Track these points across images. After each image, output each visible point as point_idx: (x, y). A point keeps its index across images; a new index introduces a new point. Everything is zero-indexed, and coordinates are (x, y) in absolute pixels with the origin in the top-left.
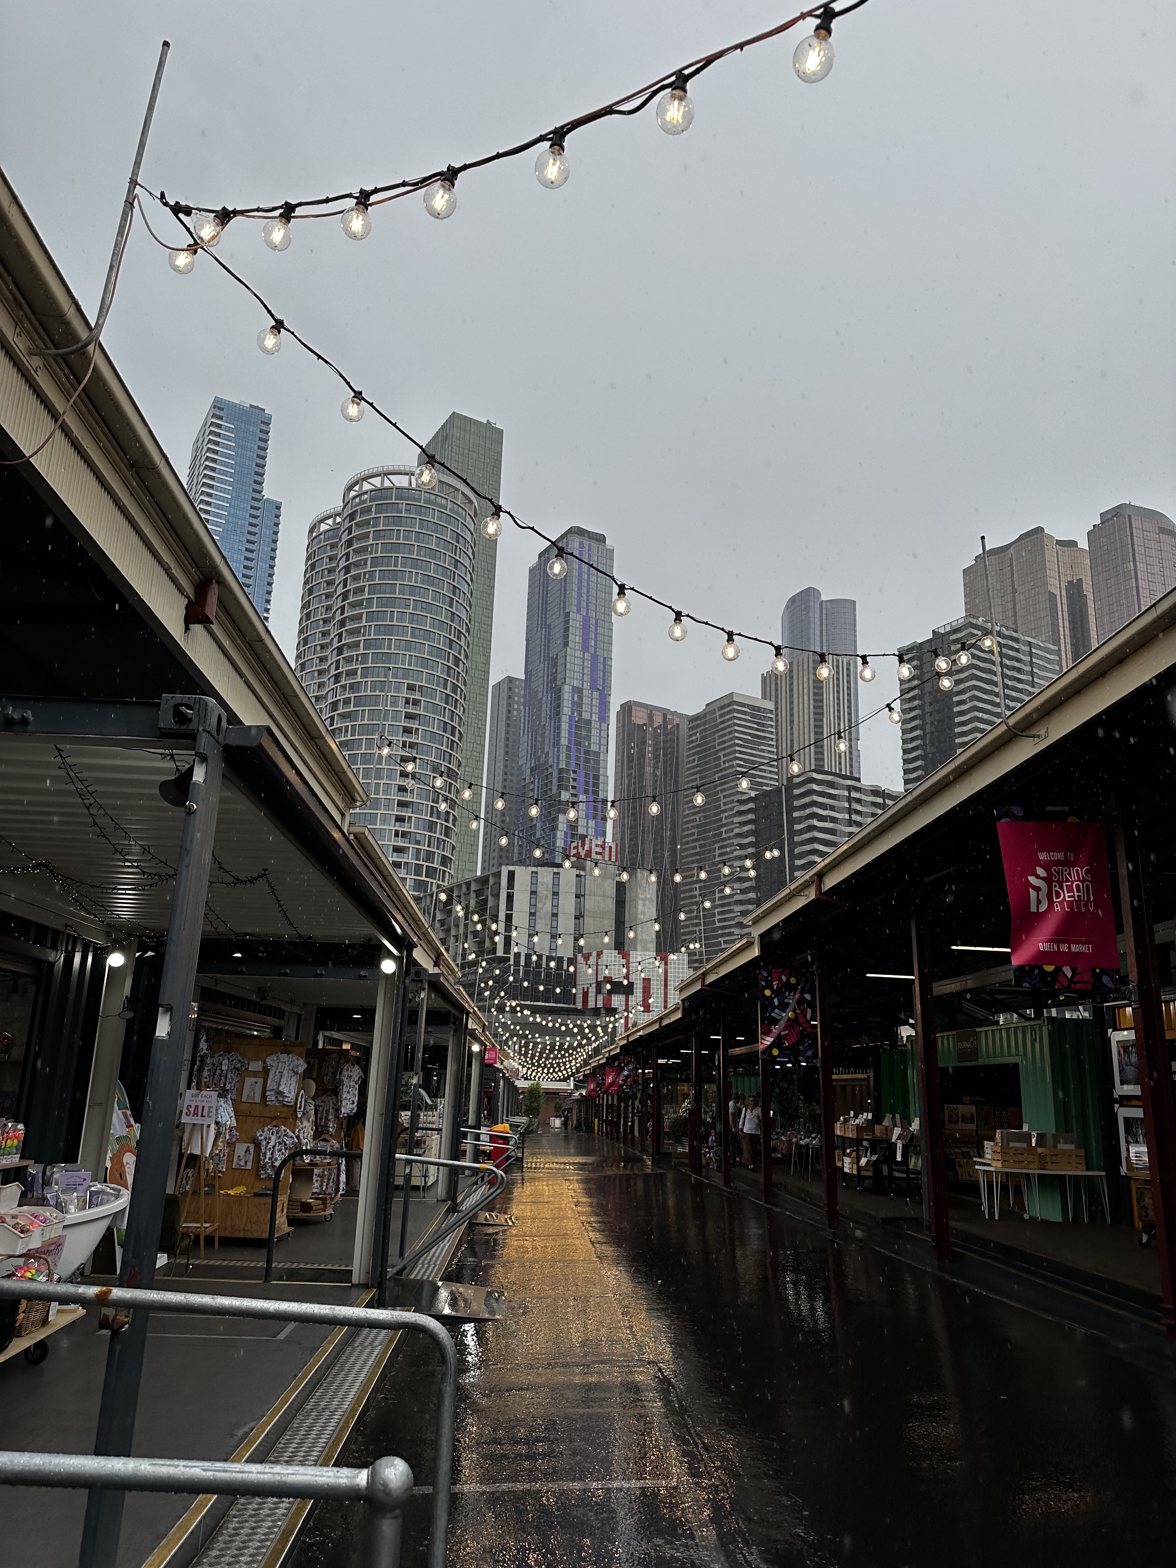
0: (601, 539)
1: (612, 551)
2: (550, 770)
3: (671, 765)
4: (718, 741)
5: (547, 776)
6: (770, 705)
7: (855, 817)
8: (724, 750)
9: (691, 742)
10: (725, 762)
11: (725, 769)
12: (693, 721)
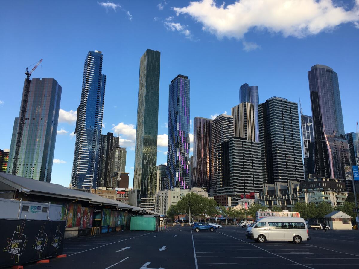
0: (187, 77)
1: (189, 80)
6: (234, 117)
7: (244, 149)
8: (220, 129)
9: (213, 127)
10: (221, 132)
11: (221, 134)
12: (213, 121)
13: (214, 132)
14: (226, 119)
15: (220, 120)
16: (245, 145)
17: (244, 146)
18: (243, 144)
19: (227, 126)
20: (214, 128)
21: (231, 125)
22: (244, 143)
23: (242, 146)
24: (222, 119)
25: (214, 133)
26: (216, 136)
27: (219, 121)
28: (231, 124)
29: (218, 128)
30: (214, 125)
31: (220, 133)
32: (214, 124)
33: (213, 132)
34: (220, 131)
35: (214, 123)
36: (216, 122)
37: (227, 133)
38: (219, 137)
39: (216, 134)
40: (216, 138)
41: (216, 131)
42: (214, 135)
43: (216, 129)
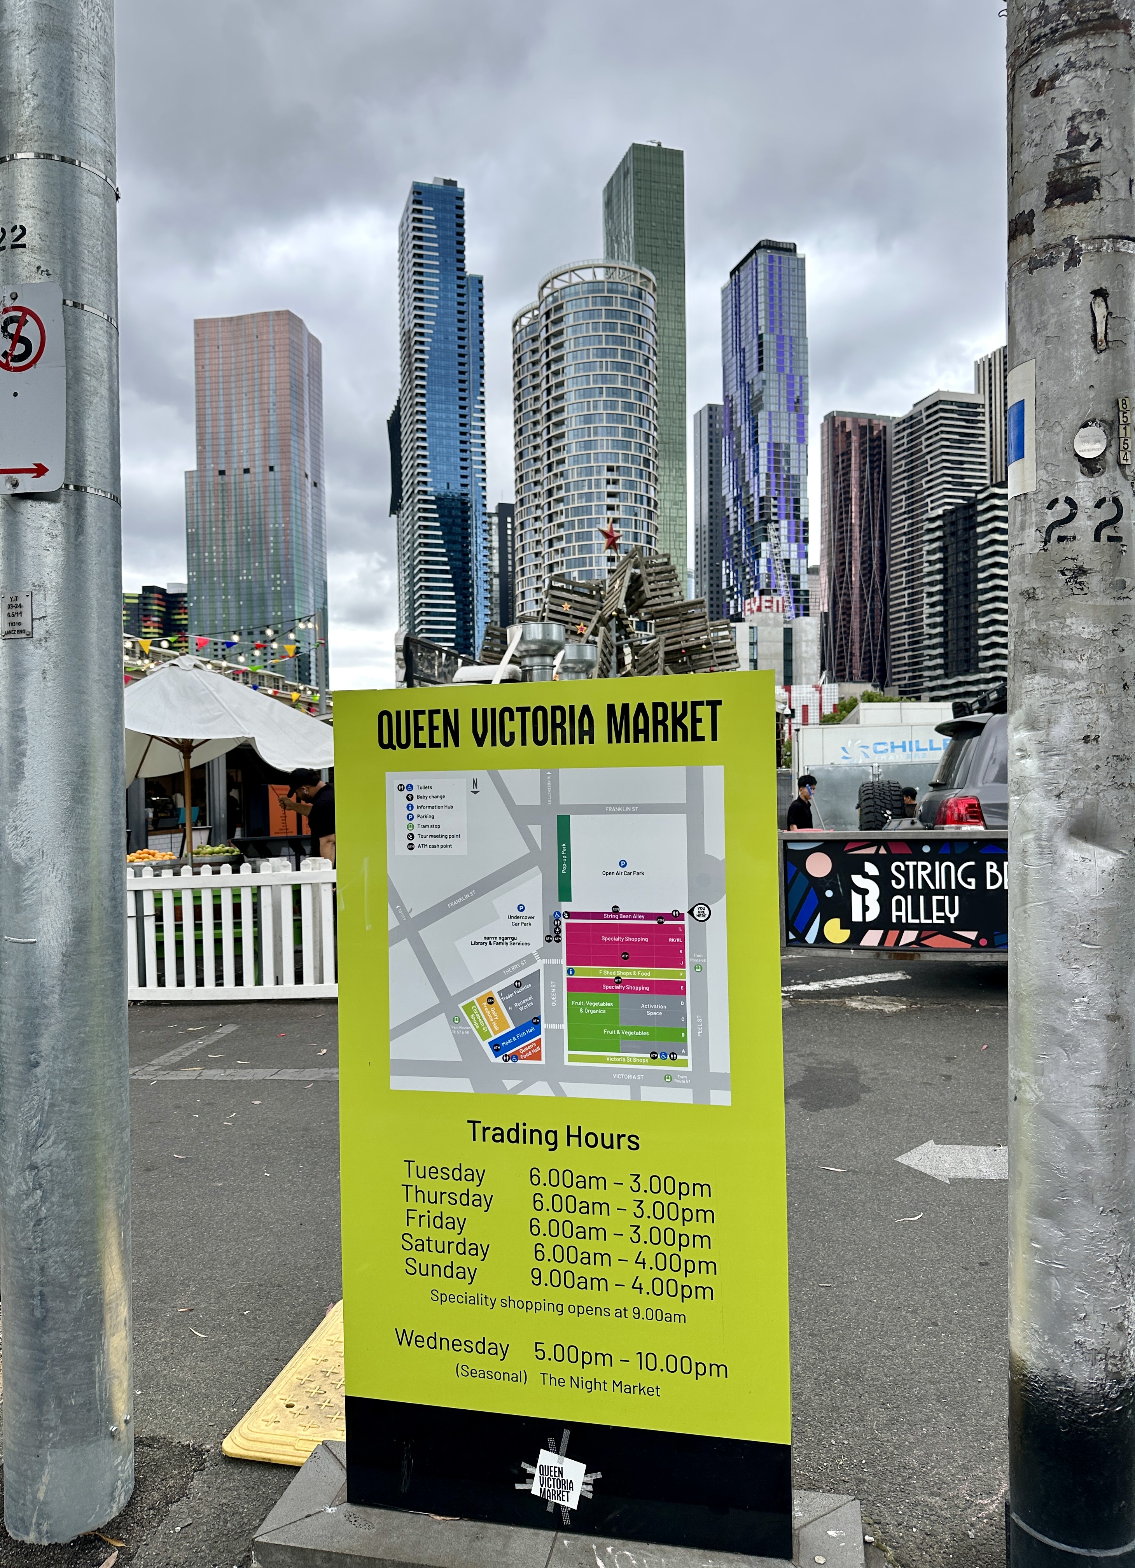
0: (791, 249)
1: (803, 260)
3: (878, 473)
4: (925, 444)
6: (983, 399)
8: (930, 452)
9: (898, 447)
10: (932, 466)
11: (931, 473)
12: (898, 424)
13: (902, 469)
14: (952, 411)
15: (928, 417)
19: (957, 437)
20: (903, 451)
24: (936, 412)
25: (903, 472)
26: (912, 482)
27: (925, 422)
29: (920, 450)
30: (905, 440)
31: (930, 470)
32: (905, 433)
33: (900, 467)
34: (930, 463)
35: (904, 429)
36: (911, 426)
37: (957, 469)
38: (925, 486)
39: (912, 475)
40: (912, 489)
41: (912, 462)
42: (904, 478)
43: (912, 454)
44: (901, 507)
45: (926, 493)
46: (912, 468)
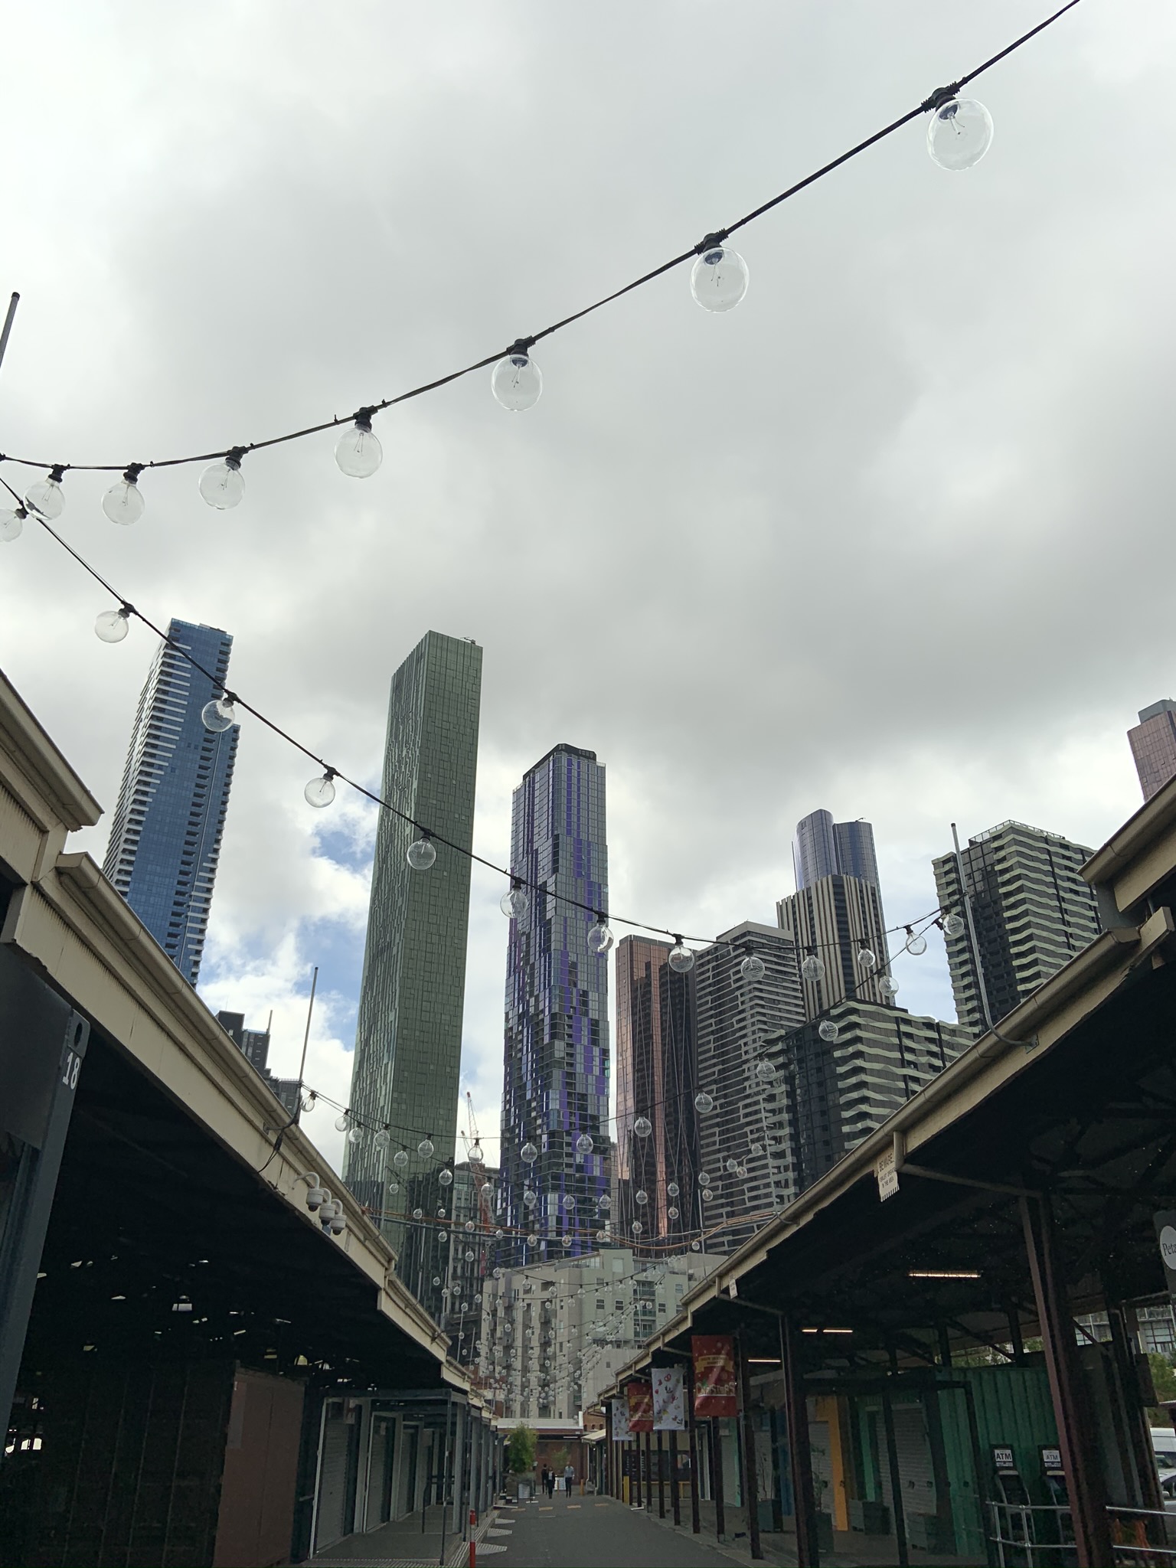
0: (591, 756)
1: (603, 769)
2: (541, 1017)
3: (681, 1010)
4: (733, 978)
5: (537, 1023)
6: (789, 935)
7: (908, 1056)
8: (741, 987)
9: (703, 981)
10: (743, 1003)
11: (743, 1011)
12: (699, 958)
13: (709, 1005)
14: (765, 945)
15: (735, 948)
16: (910, 1036)
17: (907, 1042)
18: (899, 1034)
19: (769, 973)
20: (710, 985)
21: (785, 973)
22: (904, 1028)
23: (896, 1041)
25: (711, 1009)
26: (721, 1022)
27: (733, 954)
28: (784, 965)
29: (729, 985)
30: (710, 974)
31: (741, 1008)
32: (710, 966)
33: (707, 1002)
34: (741, 999)
35: (709, 962)
36: (717, 959)
37: (772, 1009)
38: (736, 1026)
39: (721, 1013)
40: (722, 1029)
41: (720, 998)
42: (711, 1017)
43: (719, 990)
44: (709, 1050)
45: (738, 1035)
46: (720, 1005)
